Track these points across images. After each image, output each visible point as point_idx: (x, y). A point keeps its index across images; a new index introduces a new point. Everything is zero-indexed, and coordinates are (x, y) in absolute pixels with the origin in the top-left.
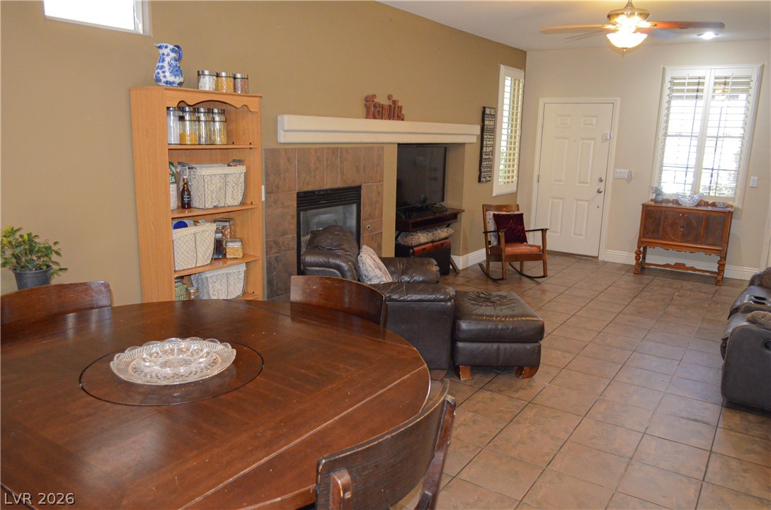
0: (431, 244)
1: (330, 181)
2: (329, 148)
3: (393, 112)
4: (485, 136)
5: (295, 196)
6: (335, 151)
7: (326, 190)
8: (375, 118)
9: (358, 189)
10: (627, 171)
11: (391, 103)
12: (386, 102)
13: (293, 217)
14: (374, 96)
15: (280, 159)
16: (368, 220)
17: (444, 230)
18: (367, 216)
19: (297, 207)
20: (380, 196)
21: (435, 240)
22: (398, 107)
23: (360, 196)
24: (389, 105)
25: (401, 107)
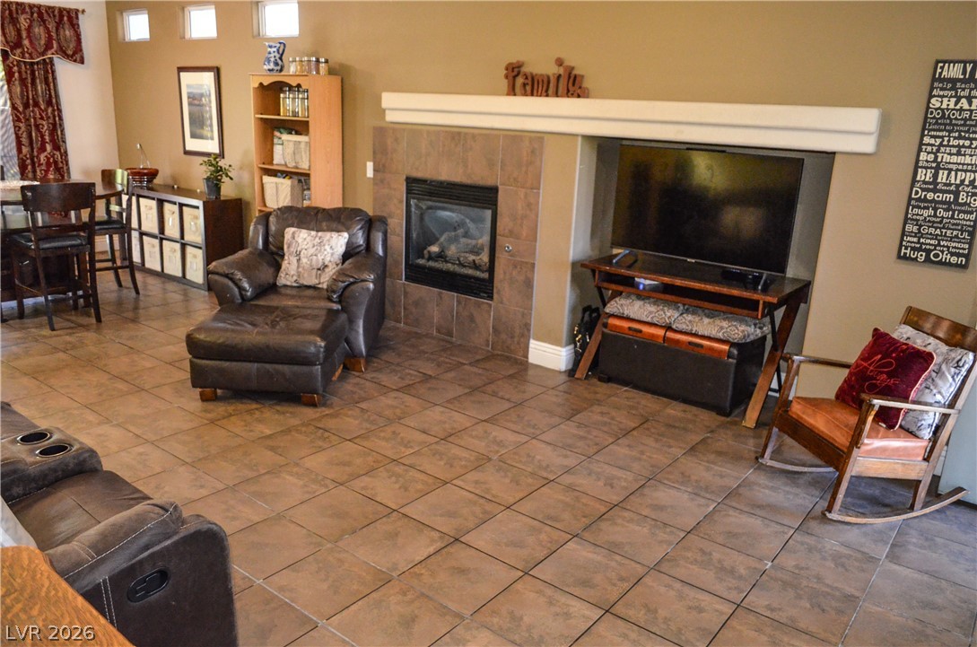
1: (447, 172)
2: (446, 132)
5: (404, 181)
6: (457, 137)
7: (441, 183)
8: (525, 94)
11: (561, 72)
12: (551, 70)
14: (522, 64)
15: (386, 139)
16: (507, 237)
17: (718, 322)
18: (507, 231)
19: (407, 193)
20: (531, 210)
21: (674, 327)
22: (569, 77)
23: (496, 201)
24: (554, 74)
25: (583, 76)
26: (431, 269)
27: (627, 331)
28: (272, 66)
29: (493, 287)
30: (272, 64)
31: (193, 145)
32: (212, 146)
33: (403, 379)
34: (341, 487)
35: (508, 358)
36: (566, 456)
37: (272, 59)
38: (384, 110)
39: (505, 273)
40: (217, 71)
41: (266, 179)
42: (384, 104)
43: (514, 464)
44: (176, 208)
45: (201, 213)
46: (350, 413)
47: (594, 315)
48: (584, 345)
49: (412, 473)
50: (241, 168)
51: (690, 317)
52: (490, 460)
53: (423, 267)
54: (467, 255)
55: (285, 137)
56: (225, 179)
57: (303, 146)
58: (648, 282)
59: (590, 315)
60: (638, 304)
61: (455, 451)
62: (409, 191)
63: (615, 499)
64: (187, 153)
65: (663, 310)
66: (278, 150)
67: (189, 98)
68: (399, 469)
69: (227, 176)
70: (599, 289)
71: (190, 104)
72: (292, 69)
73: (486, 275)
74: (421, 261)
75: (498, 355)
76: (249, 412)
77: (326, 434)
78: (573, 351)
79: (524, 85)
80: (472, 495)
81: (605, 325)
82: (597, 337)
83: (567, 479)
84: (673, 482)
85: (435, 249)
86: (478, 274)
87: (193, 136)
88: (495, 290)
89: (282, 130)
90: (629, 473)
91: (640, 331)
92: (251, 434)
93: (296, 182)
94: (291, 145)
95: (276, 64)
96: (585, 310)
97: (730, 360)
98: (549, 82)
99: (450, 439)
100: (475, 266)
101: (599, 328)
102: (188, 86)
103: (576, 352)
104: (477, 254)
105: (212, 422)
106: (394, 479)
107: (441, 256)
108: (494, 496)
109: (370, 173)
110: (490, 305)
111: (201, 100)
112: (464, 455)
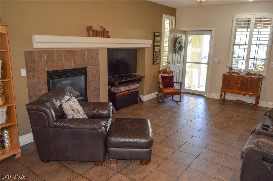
0: (128, 92)
1: (67, 65)
2: (66, 50)
3: (104, 34)
4: (155, 45)
5: (45, 73)
6: (70, 52)
7: (65, 70)
8: (93, 36)
9: (85, 68)
10: (218, 59)
11: (102, 30)
12: (99, 29)
13: (45, 83)
14: (92, 27)
16: (91, 82)
18: (91, 80)
21: (130, 90)
23: (86, 72)
27: (122, 95)
39: (91, 94)
79: (93, 34)
91: (125, 94)
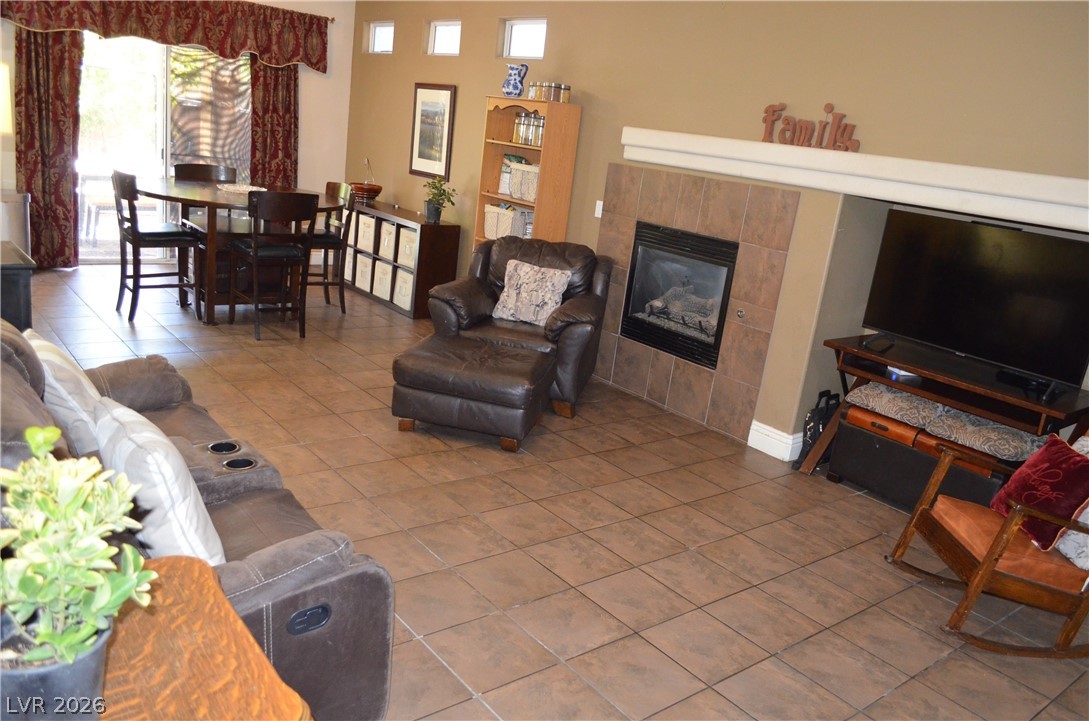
5: (634, 224)
7: (676, 231)
8: (784, 141)
14: (783, 108)
15: (622, 177)
16: (741, 300)
17: (985, 432)
18: (742, 293)
19: (636, 239)
20: (773, 272)
21: (928, 430)
22: (839, 127)
23: (735, 258)
24: (821, 122)
25: (854, 127)
26: (650, 324)
27: (870, 427)
28: (510, 89)
29: (718, 354)
30: (511, 87)
31: (419, 164)
32: (438, 168)
33: (603, 443)
34: (519, 551)
35: (725, 438)
36: (775, 561)
37: (512, 82)
38: (623, 146)
39: (733, 340)
40: (454, 90)
41: (489, 208)
42: (624, 140)
43: (715, 560)
44: (393, 229)
45: (417, 237)
46: (541, 471)
47: (833, 402)
48: (816, 436)
49: (597, 549)
50: (464, 194)
51: (950, 422)
52: (686, 549)
53: (643, 322)
54: (693, 315)
55: (515, 165)
56: (447, 204)
57: (531, 176)
58: (903, 373)
59: (827, 402)
60: (887, 396)
61: (649, 532)
62: (639, 237)
63: (828, 621)
64: (413, 172)
65: (917, 408)
66: (505, 178)
67: (422, 115)
68: (584, 543)
69: (449, 200)
70: (842, 374)
71: (422, 122)
72: (532, 93)
73: (711, 340)
74: (640, 315)
75: (713, 431)
76: (437, 453)
77: (512, 491)
78: (801, 440)
79: (783, 131)
80: (661, 586)
81: (844, 416)
82: (832, 428)
83: (773, 588)
84: (901, 614)
85: (658, 304)
86: (703, 337)
87: (421, 155)
88: (719, 358)
89: (512, 158)
90: (848, 593)
91: (886, 429)
92: (435, 477)
93: (519, 214)
94: (519, 174)
95: (516, 87)
96: (822, 395)
97: (994, 480)
98: (813, 131)
99: (644, 518)
100: (702, 329)
101: (835, 420)
102: (423, 103)
103: (805, 442)
104: (706, 315)
105: (397, 458)
106: (576, 552)
107: (664, 312)
108: (685, 592)
109: (598, 213)
110: (712, 375)
111: (434, 119)
112: (658, 539)
